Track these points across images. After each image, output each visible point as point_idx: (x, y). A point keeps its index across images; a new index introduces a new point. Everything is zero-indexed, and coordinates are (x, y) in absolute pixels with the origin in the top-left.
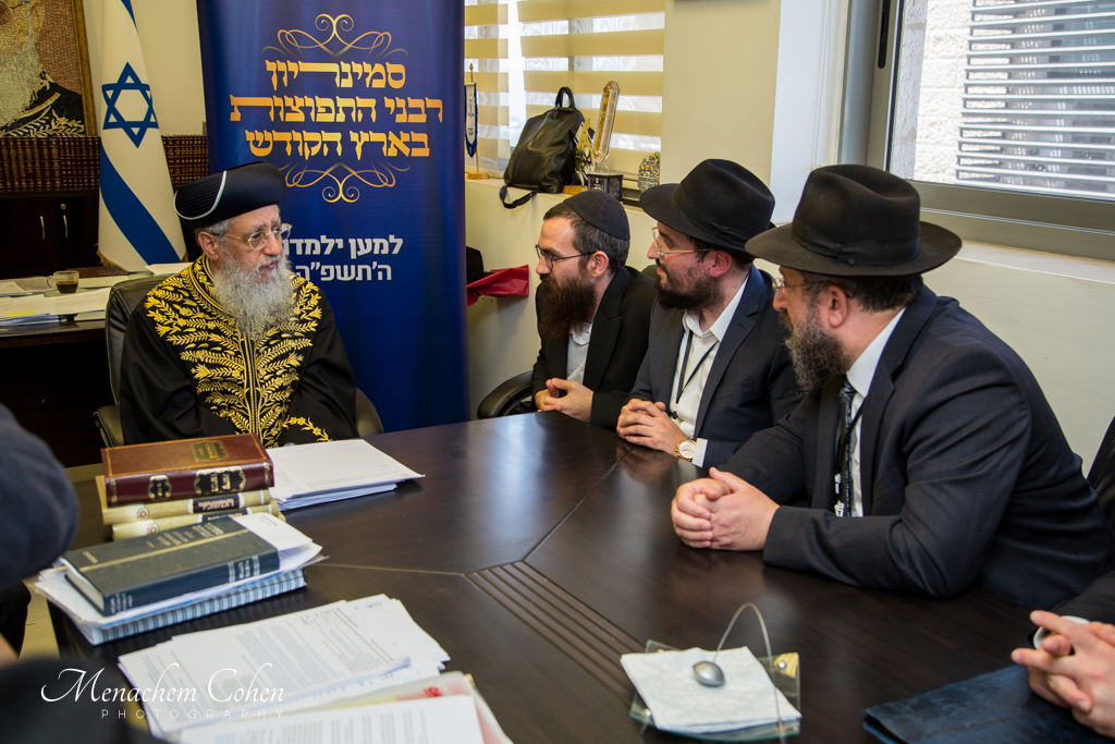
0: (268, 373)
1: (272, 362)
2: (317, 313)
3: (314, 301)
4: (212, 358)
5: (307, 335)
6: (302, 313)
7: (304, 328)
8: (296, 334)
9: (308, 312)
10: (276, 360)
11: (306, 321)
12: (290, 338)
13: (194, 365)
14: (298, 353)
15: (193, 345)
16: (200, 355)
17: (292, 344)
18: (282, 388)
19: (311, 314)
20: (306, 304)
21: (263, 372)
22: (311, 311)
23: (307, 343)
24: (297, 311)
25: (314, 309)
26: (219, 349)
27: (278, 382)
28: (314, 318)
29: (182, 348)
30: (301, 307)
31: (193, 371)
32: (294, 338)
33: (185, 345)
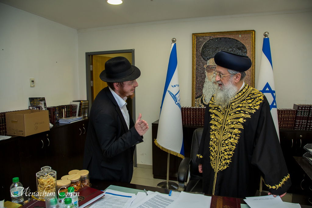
0: (231, 122)
1: (234, 119)
2: (257, 108)
3: (258, 103)
4: (217, 113)
5: (250, 114)
6: (252, 106)
7: (250, 111)
8: (246, 112)
9: (254, 106)
10: (235, 118)
11: (252, 109)
12: (243, 113)
13: (212, 114)
14: (244, 118)
15: (213, 108)
16: (214, 111)
17: (243, 115)
18: (234, 128)
19: (255, 107)
20: (255, 103)
21: (229, 121)
22: (256, 106)
23: (249, 116)
24: (251, 105)
25: (257, 105)
26: (219, 110)
27: (232, 126)
28: (255, 109)
29: (211, 108)
30: (253, 104)
31: (211, 115)
32: (245, 113)
33: (212, 108)
